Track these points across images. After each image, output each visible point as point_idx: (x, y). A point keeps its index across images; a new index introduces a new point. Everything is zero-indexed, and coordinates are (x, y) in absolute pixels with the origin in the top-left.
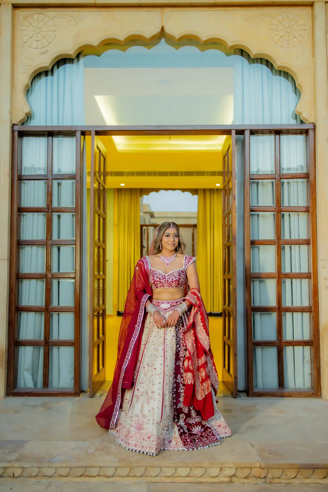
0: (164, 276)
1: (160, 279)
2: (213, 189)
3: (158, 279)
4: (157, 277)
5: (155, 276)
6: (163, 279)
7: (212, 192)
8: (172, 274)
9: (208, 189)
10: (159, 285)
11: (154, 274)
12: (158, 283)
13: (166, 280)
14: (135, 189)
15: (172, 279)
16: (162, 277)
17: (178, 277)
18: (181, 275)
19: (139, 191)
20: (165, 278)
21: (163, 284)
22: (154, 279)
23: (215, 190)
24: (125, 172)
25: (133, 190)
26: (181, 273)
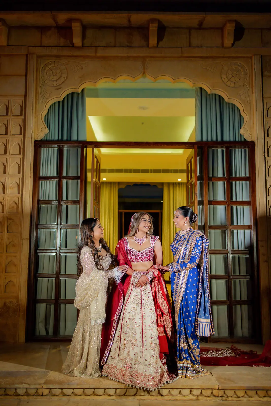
0: (138, 254)
1: (135, 256)
2: (176, 183)
3: (134, 256)
4: (133, 255)
5: (131, 254)
6: (138, 256)
7: (175, 185)
8: (144, 252)
9: (171, 183)
10: (135, 260)
11: (131, 252)
12: (134, 259)
13: (140, 257)
14: (114, 182)
15: (145, 256)
16: (137, 254)
17: (149, 254)
18: (151, 252)
19: (117, 183)
20: (139, 255)
21: (137, 260)
22: (131, 257)
23: (177, 184)
24: (107, 169)
25: (113, 183)
26: (151, 251)
